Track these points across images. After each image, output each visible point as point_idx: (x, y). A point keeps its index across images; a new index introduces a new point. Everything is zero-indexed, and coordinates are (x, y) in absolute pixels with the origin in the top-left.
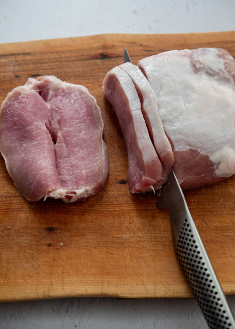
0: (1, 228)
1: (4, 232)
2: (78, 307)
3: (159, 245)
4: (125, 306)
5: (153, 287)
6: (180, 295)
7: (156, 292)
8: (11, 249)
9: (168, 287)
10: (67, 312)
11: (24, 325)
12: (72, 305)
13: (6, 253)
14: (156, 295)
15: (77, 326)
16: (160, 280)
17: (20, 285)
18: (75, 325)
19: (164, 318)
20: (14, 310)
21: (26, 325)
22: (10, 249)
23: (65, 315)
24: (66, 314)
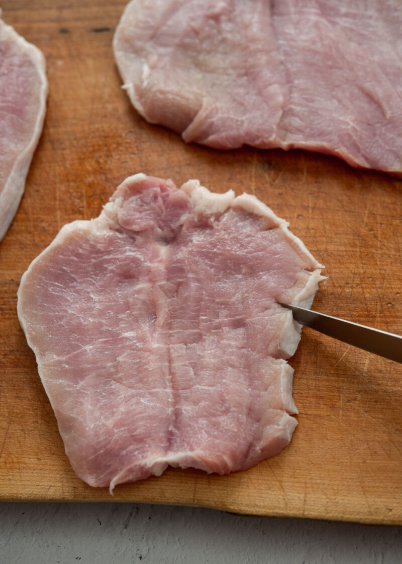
0: (3, 349)
1: (9, 356)
2: (150, 518)
3: (322, 406)
4: (245, 525)
5: (302, 496)
6: (357, 517)
7: (306, 507)
8: (19, 393)
9: (333, 497)
10: (126, 527)
11: (39, 546)
12: (137, 513)
13: (9, 400)
14: (306, 513)
15: (143, 558)
16: (318, 481)
17: (29, 468)
18: (139, 556)
19: (323, 557)
20: (23, 513)
21: (42, 546)
22: (17, 394)
23: (121, 533)
24: (125, 530)
